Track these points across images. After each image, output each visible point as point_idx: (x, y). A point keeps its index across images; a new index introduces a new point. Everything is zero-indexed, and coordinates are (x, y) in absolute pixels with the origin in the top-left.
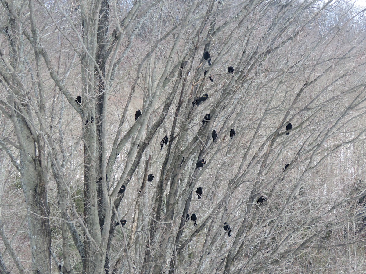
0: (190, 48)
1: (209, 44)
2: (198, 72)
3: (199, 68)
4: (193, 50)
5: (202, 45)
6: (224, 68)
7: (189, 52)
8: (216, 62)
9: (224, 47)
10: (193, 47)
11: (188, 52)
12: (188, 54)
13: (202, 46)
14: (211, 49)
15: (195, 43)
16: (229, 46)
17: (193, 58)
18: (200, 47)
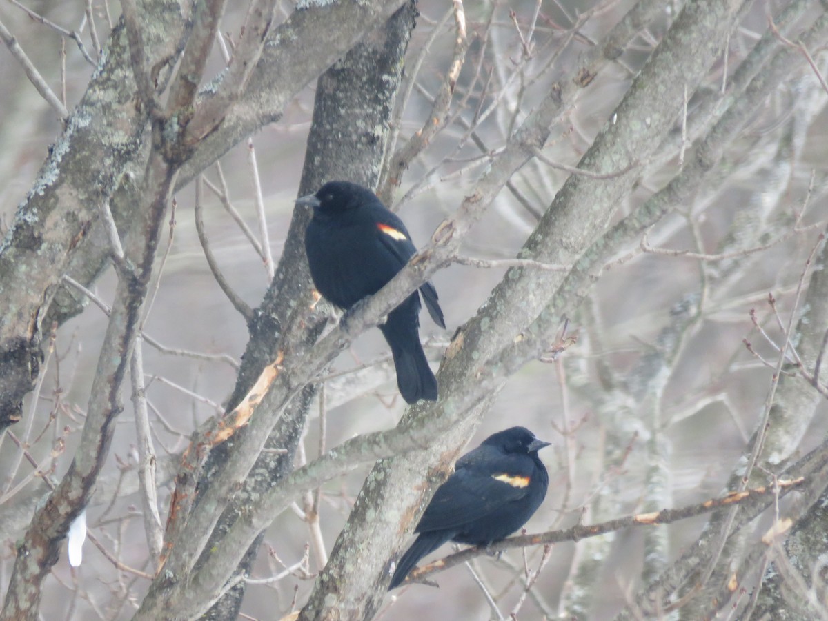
0: (80, 140)
1: (385, 62)
2: (213, 510)
3: (222, 454)
4: (124, 156)
5: (263, 76)
6: (630, 444)
7: (69, 198)
8: (489, 347)
9: (622, 108)
10: (127, 112)
11: (42, 202)
12: (56, 230)
13: (278, 101)
14: (415, 146)
15: (152, 57)
16: (700, 98)
17: (135, 288)
18: (240, 112)
